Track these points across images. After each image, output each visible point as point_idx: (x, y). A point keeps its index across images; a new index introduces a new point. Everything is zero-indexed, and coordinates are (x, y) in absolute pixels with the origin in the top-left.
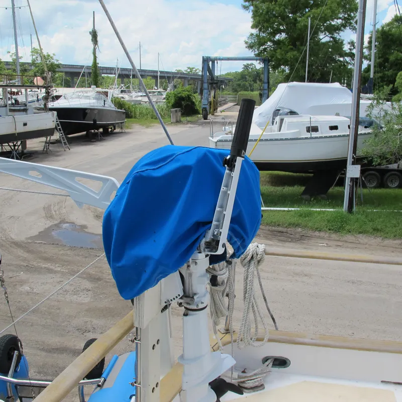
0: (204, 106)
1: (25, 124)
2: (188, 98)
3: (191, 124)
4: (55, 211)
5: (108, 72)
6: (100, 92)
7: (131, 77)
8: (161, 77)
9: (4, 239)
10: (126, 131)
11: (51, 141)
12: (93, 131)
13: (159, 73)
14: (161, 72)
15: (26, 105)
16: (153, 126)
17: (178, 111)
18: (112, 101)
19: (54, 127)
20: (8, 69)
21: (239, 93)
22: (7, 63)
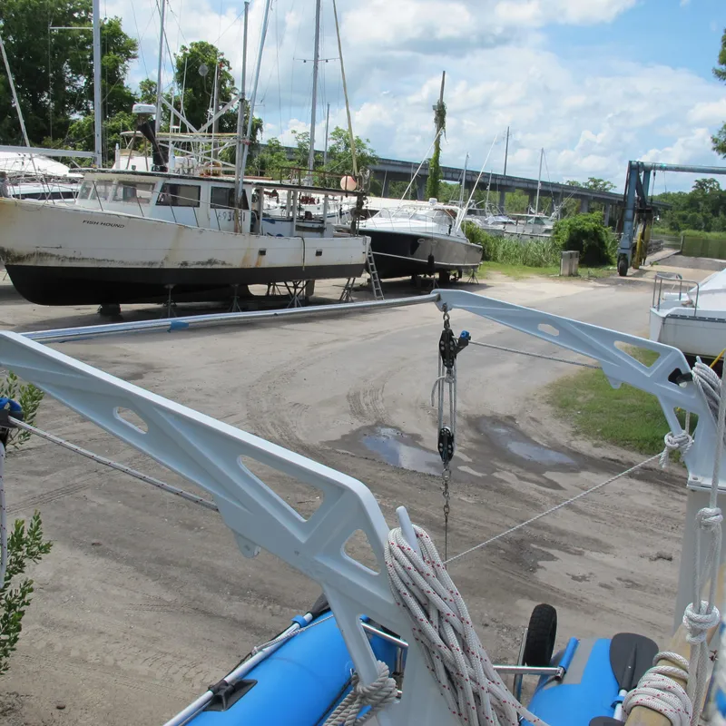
0: (623, 252)
1: (319, 253)
2: (595, 235)
3: (595, 281)
4: (367, 405)
5: (449, 175)
6: (443, 210)
7: (488, 188)
8: (543, 193)
9: (286, 438)
10: (480, 282)
11: (354, 286)
12: (422, 276)
13: (540, 184)
14: (543, 183)
15: (323, 222)
16: (527, 278)
17: (574, 256)
18: (462, 226)
19: (364, 262)
20: (291, 160)
21: (683, 232)
22: (289, 150)
